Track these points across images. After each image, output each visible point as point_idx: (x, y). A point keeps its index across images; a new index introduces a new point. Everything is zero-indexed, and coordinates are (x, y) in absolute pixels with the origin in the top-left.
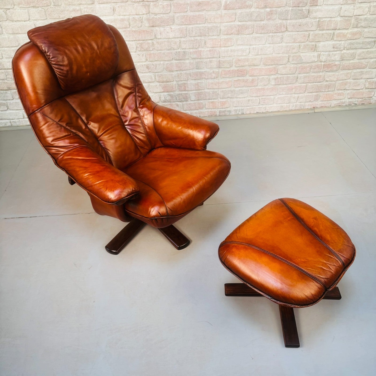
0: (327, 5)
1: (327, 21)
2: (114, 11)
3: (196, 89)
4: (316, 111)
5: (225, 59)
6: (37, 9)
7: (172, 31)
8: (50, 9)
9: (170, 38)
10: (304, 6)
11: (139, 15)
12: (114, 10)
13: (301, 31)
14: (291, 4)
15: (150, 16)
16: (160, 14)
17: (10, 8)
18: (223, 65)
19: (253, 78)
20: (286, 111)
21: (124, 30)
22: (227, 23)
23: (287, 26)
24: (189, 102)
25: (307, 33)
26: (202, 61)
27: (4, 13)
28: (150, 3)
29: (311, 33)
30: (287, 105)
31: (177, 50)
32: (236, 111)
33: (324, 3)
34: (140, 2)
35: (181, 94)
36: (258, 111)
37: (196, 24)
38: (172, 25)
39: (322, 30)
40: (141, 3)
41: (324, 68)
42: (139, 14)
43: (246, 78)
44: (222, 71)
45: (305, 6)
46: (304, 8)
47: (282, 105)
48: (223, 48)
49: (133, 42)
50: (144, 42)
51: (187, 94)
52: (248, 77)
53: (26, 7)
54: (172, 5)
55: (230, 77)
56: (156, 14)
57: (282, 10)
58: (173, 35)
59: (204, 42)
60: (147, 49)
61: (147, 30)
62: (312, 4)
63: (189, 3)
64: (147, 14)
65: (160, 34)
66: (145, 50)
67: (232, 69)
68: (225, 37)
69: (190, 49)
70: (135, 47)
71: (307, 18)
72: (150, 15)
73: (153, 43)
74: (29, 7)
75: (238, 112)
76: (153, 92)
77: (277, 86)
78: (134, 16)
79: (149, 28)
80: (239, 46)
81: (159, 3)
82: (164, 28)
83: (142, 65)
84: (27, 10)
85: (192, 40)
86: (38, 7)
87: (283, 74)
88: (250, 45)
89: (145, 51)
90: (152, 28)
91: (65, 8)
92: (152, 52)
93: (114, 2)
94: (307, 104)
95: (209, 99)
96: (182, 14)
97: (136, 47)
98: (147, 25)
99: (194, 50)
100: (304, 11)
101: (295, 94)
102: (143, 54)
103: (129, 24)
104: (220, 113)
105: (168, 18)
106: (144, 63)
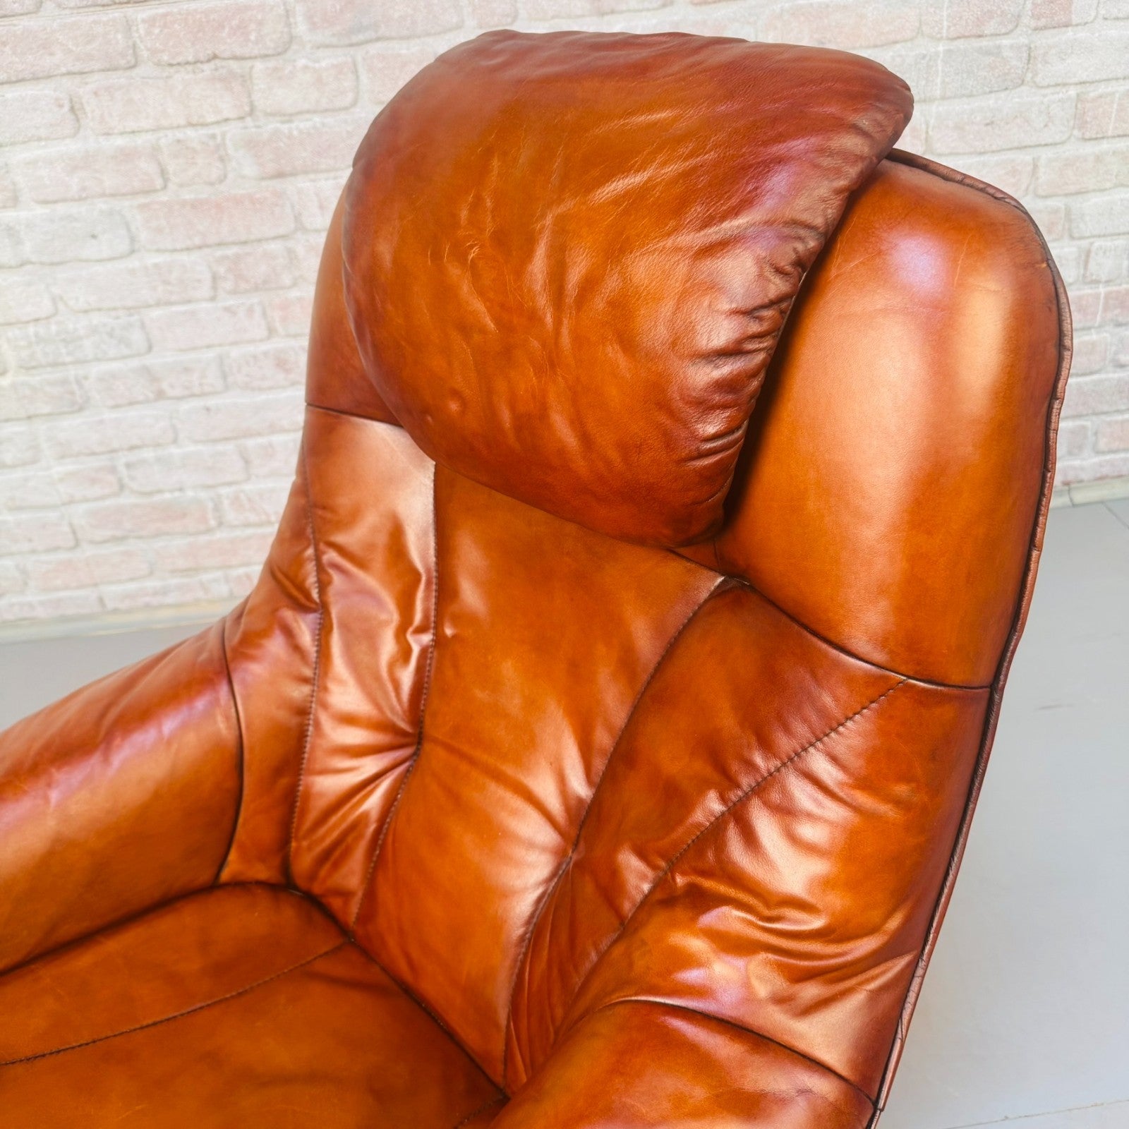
0: (1117, 19)
1: (1117, 95)
2: (74, 114)
4: (1079, 496)
10: (1003, 31)
11: (202, 125)
12: (76, 109)
13: (994, 147)
14: (945, 23)
15: (258, 127)
16: (308, 112)
21: (142, 200)
23: (930, 133)
25: (1026, 157)
28: (249, 63)
29: (1045, 154)
33: (1103, 12)
34: (199, 65)
39: (1096, 139)
40: (206, 67)
41: (1106, 309)
42: (201, 121)
45: (1012, 31)
46: (1005, 42)
49: (195, 256)
50: (247, 249)
56: (289, 117)
57: (900, 56)
60: (264, 282)
61: (255, 193)
62: (1043, 22)
64: (241, 118)
66: (256, 289)
70: (209, 276)
71: (1023, 88)
72: (256, 124)
73: (290, 252)
78: (179, 135)
79: (264, 183)
81: (295, 61)
83: (255, 357)
89: (258, 292)
90: (276, 184)
92: (292, 294)
93: (69, 73)
97: (214, 278)
98: (250, 170)
100: (1007, 53)
102: (252, 306)
103: (163, 173)
105: (348, 132)
106: (264, 347)
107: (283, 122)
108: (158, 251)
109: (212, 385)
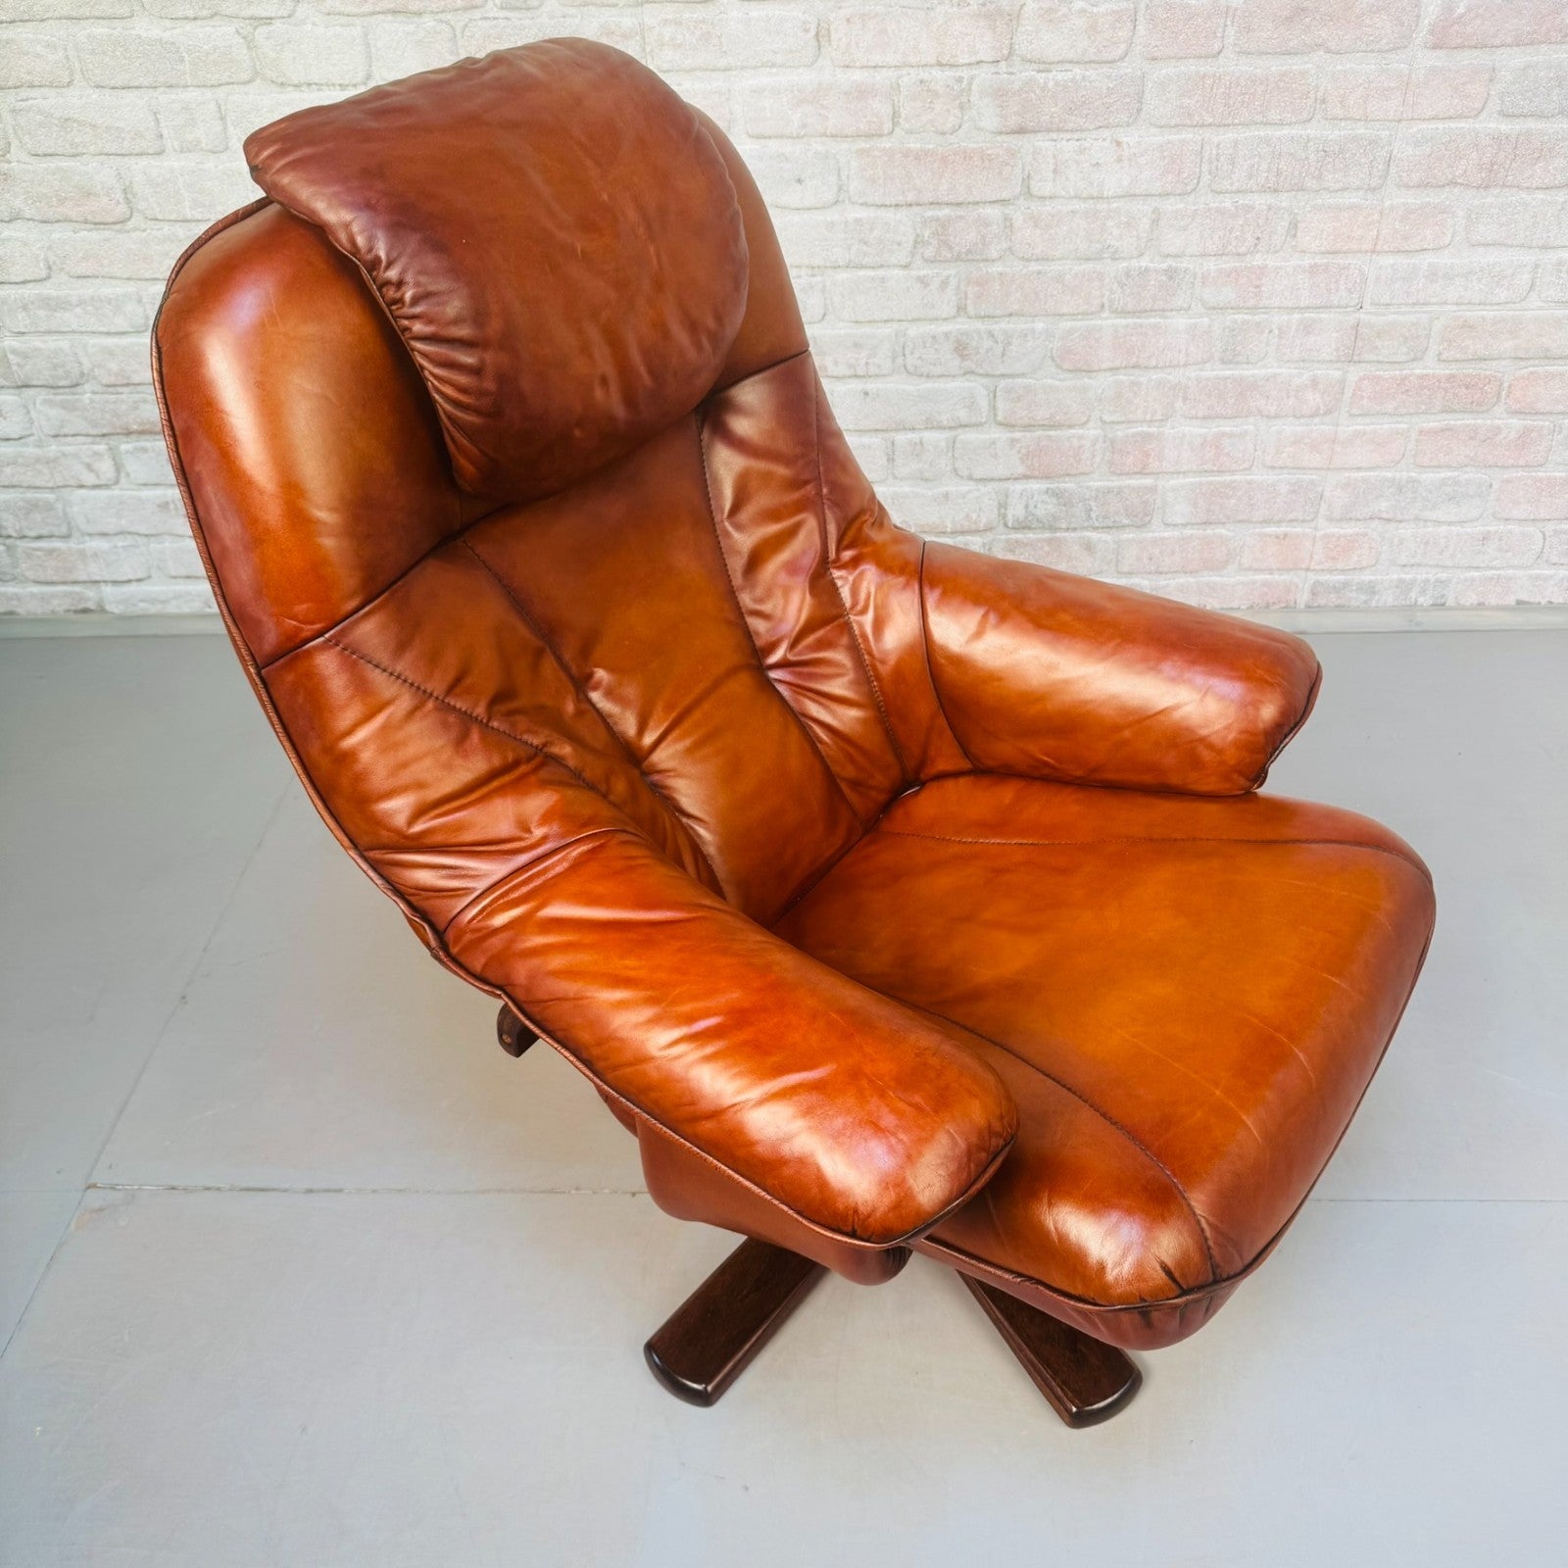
2: (818, 41)
3: (1206, 467)
5: (1391, 317)
6: (412, 23)
7: (1119, 160)
8: (480, 23)
9: (1102, 198)
11: (952, 66)
12: (821, 36)
15: (1011, 73)
16: (1071, 62)
17: (273, 15)
18: (1377, 348)
19: (1529, 422)
21: (862, 144)
22: (1432, 125)
24: (1157, 531)
26: (1258, 324)
27: (241, 41)
31: (1134, 263)
32: (1404, 586)
35: (1119, 491)
36: (1524, 597)
37: (1262, 123)
38: (1128, 125)
42: (952, 61)
43: (1489, 422)
44: (1362, 379)
48: (1388, 261)
49: (902, 215)
50: (961, 212)
51: (1152, 490)
52: (1498, 418)
53: (356, 10)
54: (1140, 18)
55: (1403, 411)
56: (1045, 65)
58: (1126, 183)
59: (1285, 224)
60: (969, 251)
61: (988, 149)
63: (1236, 10)
64: (996, 62)
65: (1055, 171)
66: (958, 259)
67: (1418, 372)
68: (1413, 199)
69: (1204, 255)
70: (911, 239)
72: (1011, 70)
73: (1006, 218)
74: (374, 13)
75: (1413, 595)
76: (970, 478)
78: (924, 75)
79: (999, 138)
80: (1481, 250)
82: (1078, 140)
83: (934, 337)
84: (364, 27)
85: (1221, 212)
86: (419, 14)
88: (1545, 248)
89: (959, 263)
90: (1014, 141)
91: (562, 19)
92: (996, 268)
95: (1266, 522)
96: (1192, 67)
97: (916, 242)
98: (990, 122)
99: (1228, 264)
102: (948, 277)
103: (895, 116)
104: (1314, 593)
105: (1108, 88)
106: (946, 327)
107: (1039, 71)
108: (865, 204)
109: (879, 366)
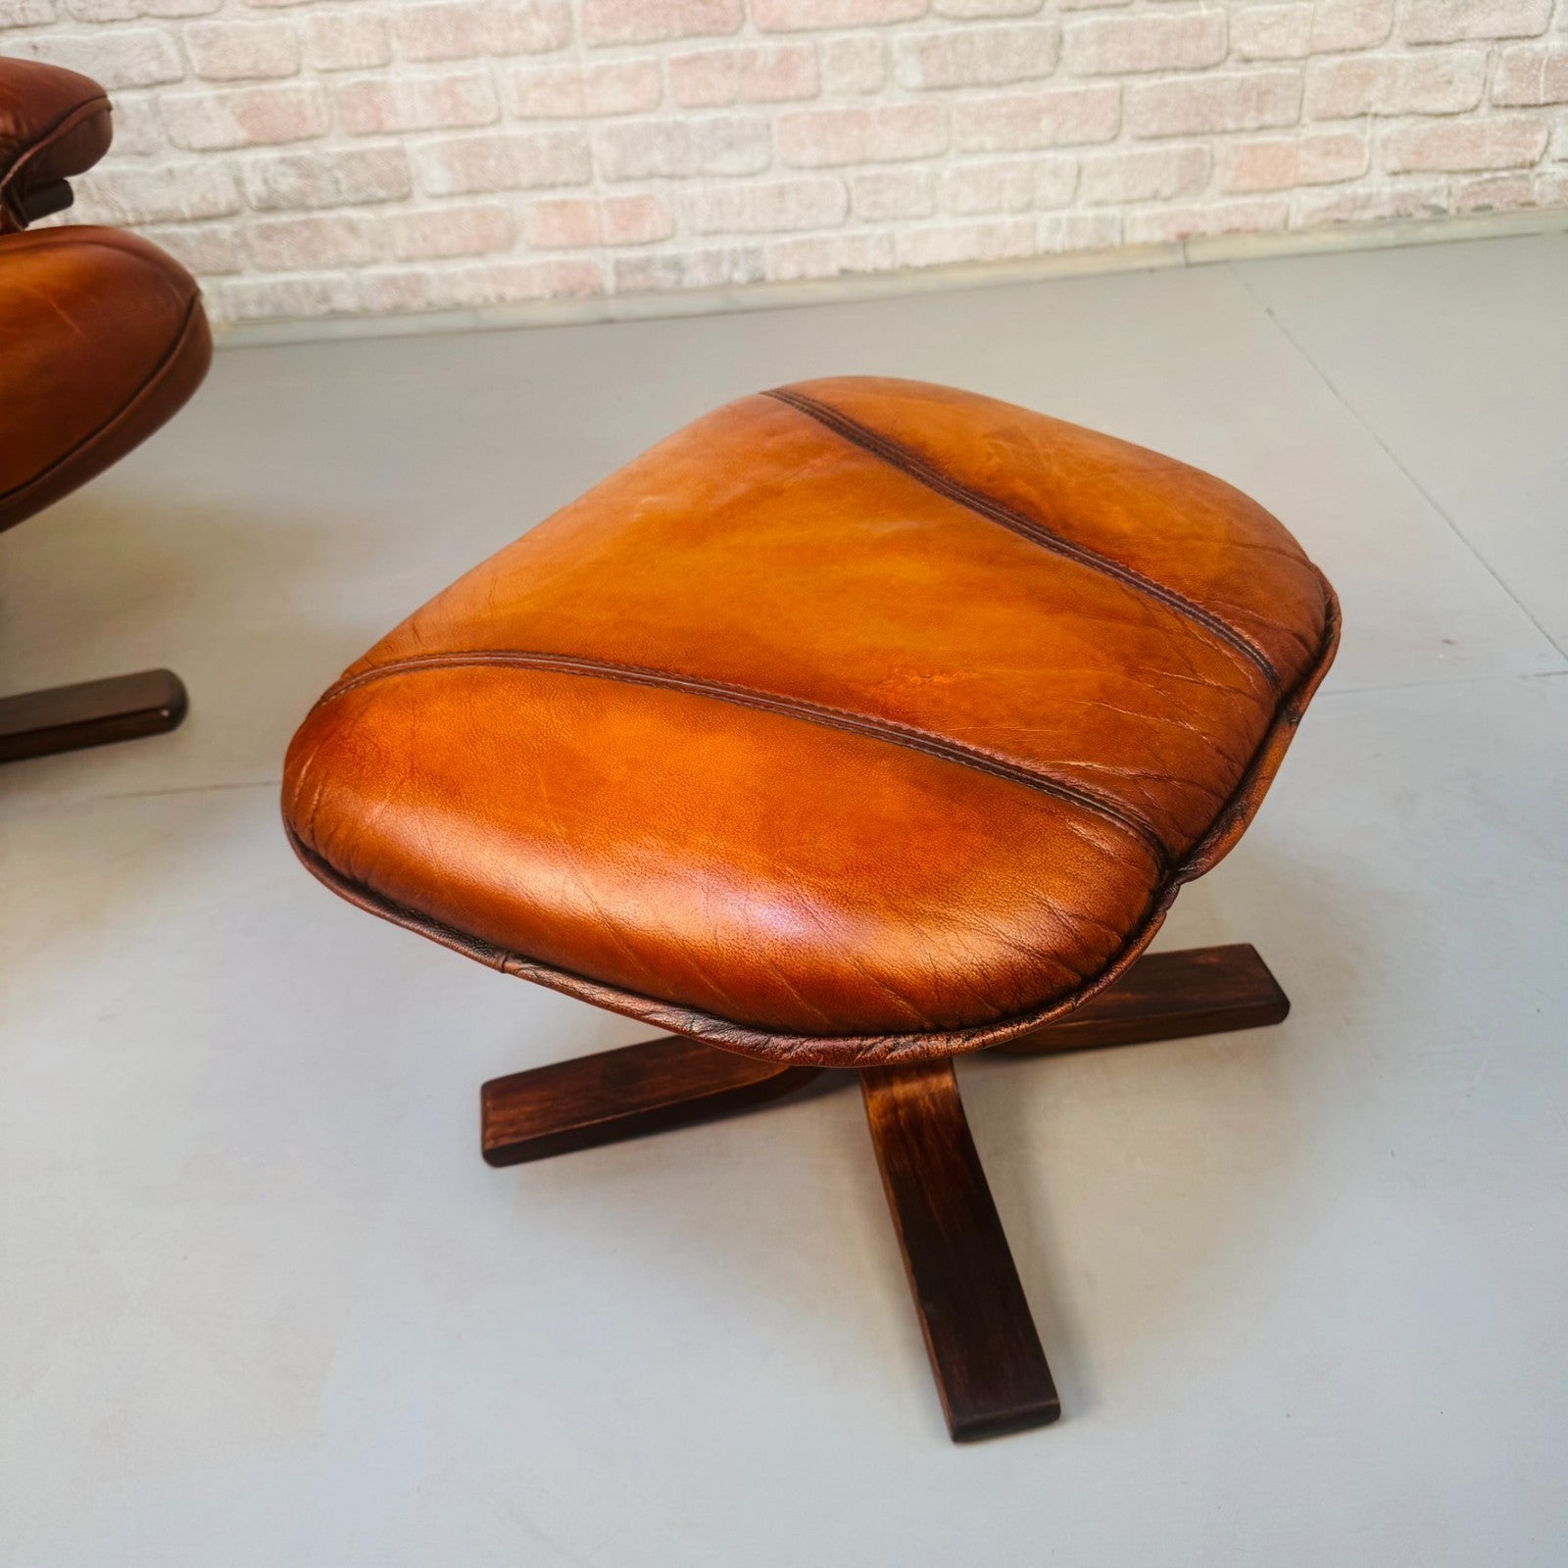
3: (450, 120)
4: (1197, 253)
19: (787, 42)
20: (1016, 260)
24: (421, 206)
30: (1021, 218)
32: (712, 259)
35: (362, 156)
36: (846, 263)
43: (742, 46)
47: (991, 220)
51: (400, 153)
52: (749, 40)
55: (644, 37)
75: (725, 269)
76: (191, 149)
77: (941, 95)
87: (967, 13)
94: (1139, 212)
95: (537, 187)
101: (1055, 145)
104: (619, 274)
109: (37, 11)
